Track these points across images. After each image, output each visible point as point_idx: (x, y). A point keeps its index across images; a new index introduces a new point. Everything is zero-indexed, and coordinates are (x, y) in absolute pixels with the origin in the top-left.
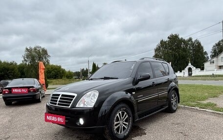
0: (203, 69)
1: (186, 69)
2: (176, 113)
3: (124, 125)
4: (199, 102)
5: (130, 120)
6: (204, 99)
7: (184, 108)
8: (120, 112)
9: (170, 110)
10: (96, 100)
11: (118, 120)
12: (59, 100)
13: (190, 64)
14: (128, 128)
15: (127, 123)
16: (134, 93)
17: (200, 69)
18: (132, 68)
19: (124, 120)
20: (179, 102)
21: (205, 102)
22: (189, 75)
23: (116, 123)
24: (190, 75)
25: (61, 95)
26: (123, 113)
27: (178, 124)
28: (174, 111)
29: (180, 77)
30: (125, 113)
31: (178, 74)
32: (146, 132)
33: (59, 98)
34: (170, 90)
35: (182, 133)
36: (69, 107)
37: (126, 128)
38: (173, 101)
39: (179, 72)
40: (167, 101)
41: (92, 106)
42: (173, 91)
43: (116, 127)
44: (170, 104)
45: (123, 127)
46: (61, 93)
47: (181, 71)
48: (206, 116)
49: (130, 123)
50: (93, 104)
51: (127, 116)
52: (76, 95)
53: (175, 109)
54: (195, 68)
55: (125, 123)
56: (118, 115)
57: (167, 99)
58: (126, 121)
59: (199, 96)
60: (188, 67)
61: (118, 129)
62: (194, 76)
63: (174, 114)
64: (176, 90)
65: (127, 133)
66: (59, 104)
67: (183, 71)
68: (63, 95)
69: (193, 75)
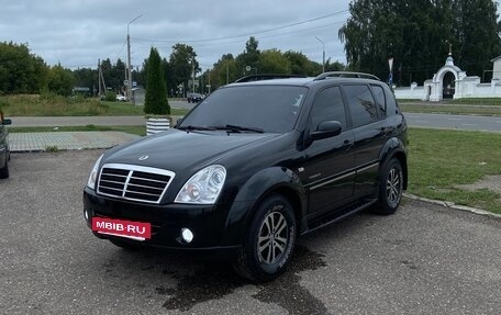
0: (487, 78)
1: (438, 77)
2: (397, 215)
3: (277, 244)
4: (456, 186)
5: (292, 234)
6: (471, 178)
7: (418, 203)
8: (271, 215)
9: (382, 209)
10: (220, 187)
11: (265, 233)
12: (127, 183)
13: (450, 62)
14: (286, 250)
15: (284, 240)
16: (301, 169)
17: (477, 80)
18: (298, 104)
19: (279, 233)
20: (405, 188)
21: (472, 188)
22: (445, 96)
23: (261, 239)
24: (448, 94)
25: (131, 173)
26: (277, 217)
27: (398, 242)
28: (391, 211)
29: (419, 100)
30: (282, 217)
31: (413, 92)
32: (325, 259)
33: (128, 180)
34: (385, 156)
35: (405, 262)
36: (158, 202)
37: (282, 249)
38: (392, 186)
39: (414, 85)
40: (375, 185)
41: (213, 202)
42: (393, 160)
43: (261, 249)
44: (383, 193)
45: (277, 248)
46: (133, 168)
47: (421, 84)
48: (467, 225)
49: (291, 239)
50: (216, 196)
51: (285, 224)
52: (172, 175)
53: (394, 205)
54: (463, 75)
55: (279, 238)
56: (266, 221)
57: (378, 179)
58: (281, 235)
59: (460, 171)
60: (442, 71)
61: (265, 254)
62: (458, 101)
63: (390, 217)
64: (401, 157)
65: (284, 261)
66: (127, 195)
67: (426, 84)
68: (135, 173)
69: (455, 97)
